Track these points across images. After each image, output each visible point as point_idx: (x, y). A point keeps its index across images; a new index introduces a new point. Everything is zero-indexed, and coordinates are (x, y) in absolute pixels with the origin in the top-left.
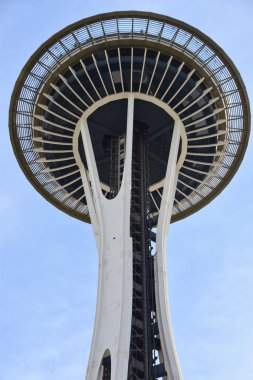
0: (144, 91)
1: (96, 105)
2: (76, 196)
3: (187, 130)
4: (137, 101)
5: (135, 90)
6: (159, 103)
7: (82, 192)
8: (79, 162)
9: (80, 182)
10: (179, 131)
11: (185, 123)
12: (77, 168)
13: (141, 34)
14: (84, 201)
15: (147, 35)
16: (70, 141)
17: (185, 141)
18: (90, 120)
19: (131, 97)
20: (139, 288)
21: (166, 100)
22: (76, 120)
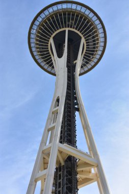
0: (71, 27)
1: (56, 33)
2: (50, 65)
3: (86, 40)
4: (69, 31)
5: (68, 27)
6: (76, 31)
7: (52, 64)
8: (51, 53)
9: (51, 60)
10: (83, 41)
11: (85, 38)
12: (50, 55)
13: (70, 9)
14: (53, 67)
15: (71, 9)
16: (48, 46)
17: (85, 44)
18: (54, 38)
19: (67, 29)
20: (69, 82)
21: (78, 30)
22: (49, 38)
